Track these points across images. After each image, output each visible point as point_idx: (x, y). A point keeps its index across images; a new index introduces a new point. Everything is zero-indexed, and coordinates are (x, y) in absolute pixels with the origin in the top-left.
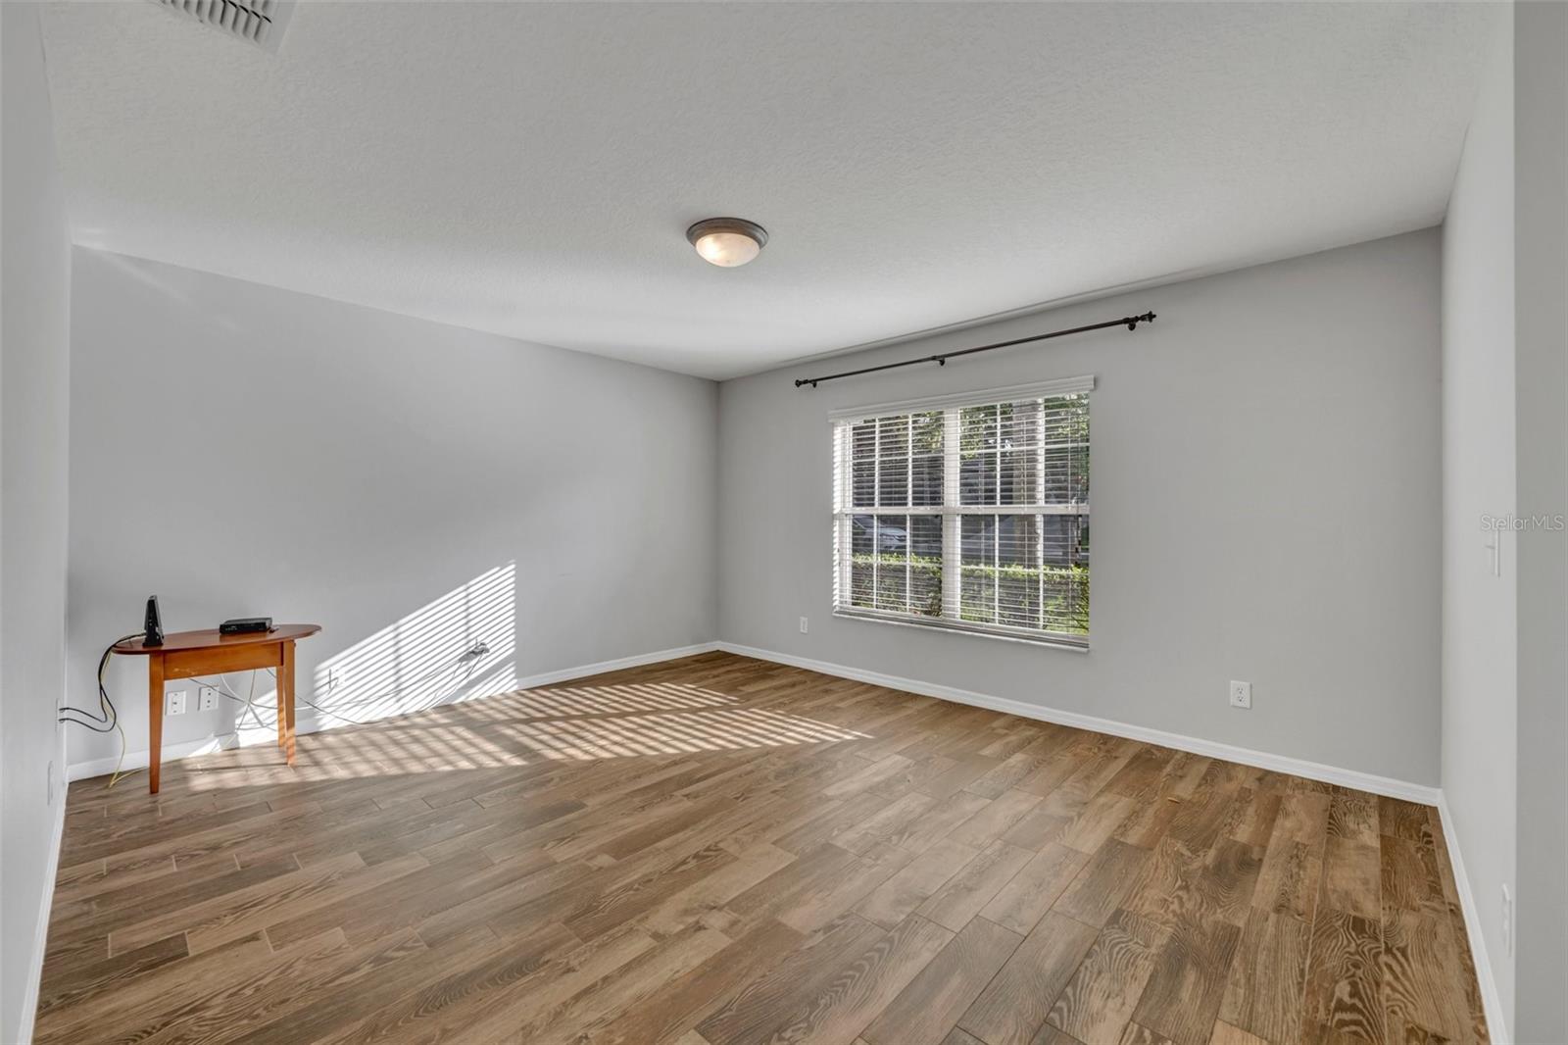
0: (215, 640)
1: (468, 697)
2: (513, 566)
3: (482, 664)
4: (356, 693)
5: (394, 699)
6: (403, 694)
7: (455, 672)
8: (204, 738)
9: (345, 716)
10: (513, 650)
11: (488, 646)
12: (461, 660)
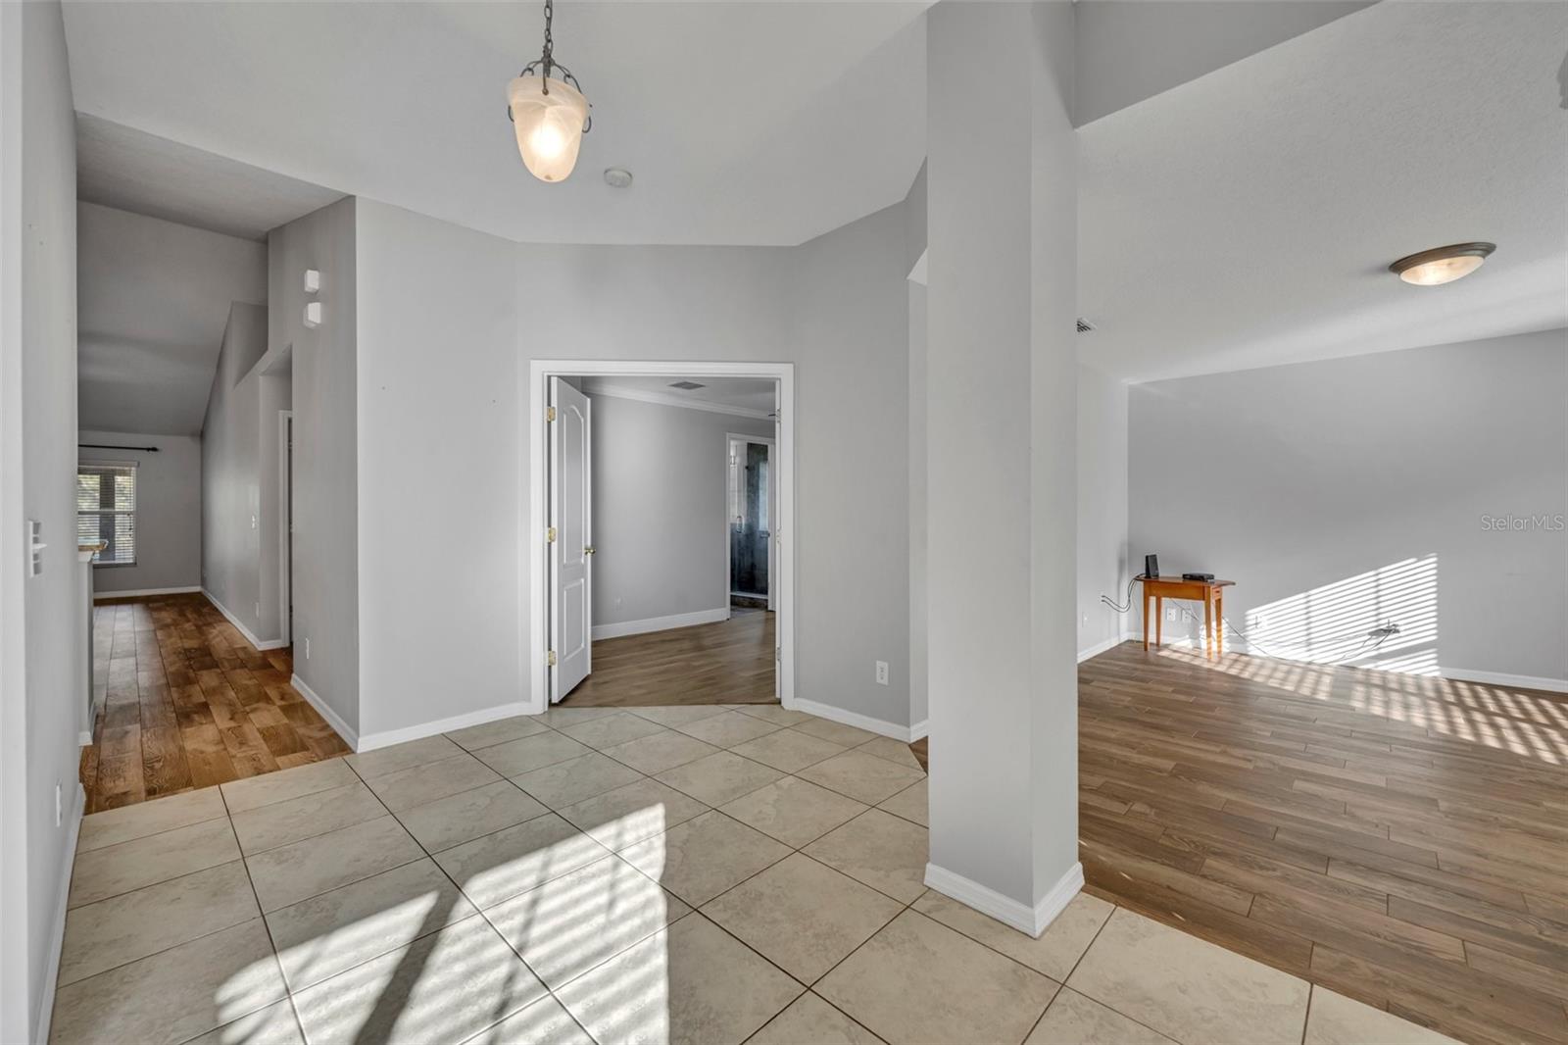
0: (1181, 581)
1: (1377, 667)
2: (1434, 559)
3: (1390, 644)
4: (1277, 636)
5: (1306, 649)
6: (1312, 647)
7: (1365, 641)
8: (1180, 637)
9: (1265, 649)
10: (1434, 638)
11: (1401, 628)
12: (1370, 634)
